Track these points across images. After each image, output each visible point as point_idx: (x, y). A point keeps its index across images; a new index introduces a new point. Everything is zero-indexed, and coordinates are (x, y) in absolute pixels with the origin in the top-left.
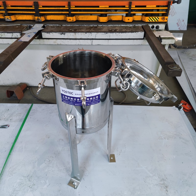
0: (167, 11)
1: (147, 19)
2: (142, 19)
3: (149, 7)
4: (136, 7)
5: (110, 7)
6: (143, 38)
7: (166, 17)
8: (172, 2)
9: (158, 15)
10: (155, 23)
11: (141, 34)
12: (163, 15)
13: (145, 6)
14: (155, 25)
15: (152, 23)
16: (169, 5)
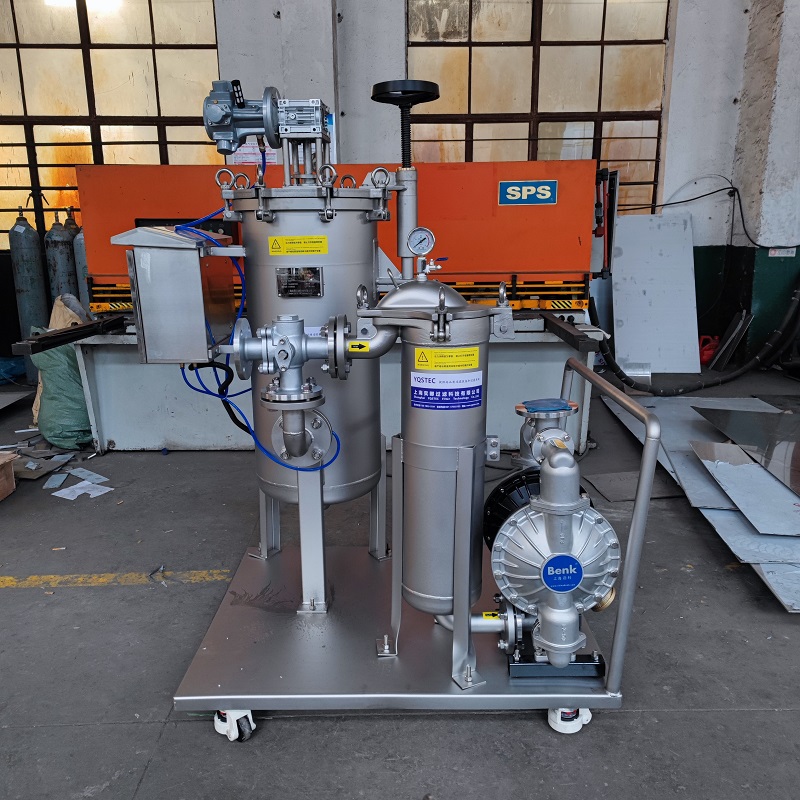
0: (586, 289)
1: (549, 305)
2: (539, 306)
3: (549, 284)
4: (525, 283)
5: (476, 284)
6: (542, 329)
7: (586, 301)
8: (591, 276)
9: (569, 297)
10: (565, 311)
11: (538, 324)
12: (580, 297)
13: (543, 283)
14: (566, 316)
15: (560, 311)
16: (586, 280)
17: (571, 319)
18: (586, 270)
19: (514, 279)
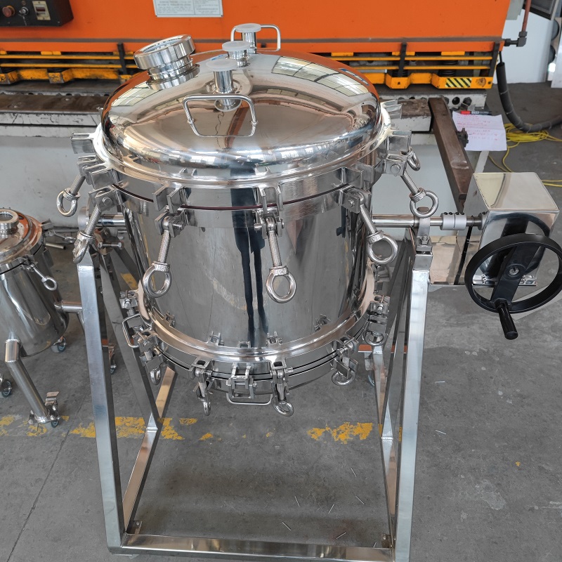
0: (492, 64)
1: (443, 83)
2: (431, 81)
3: (447, 54)
4: (418, 54)
5: (356, 55)
6: (427, 129)
7: (488, 79)
8: (502, 44)
9: (470, 73)
10: (462, 91)
11: (423, 122)
12: (484, 73)
13: (438, 54)
14: (462, 97)
15: (456, 91)
16: (495, 51)
17: (468, 101)
18: (497, 35)
19: (403, 48)
